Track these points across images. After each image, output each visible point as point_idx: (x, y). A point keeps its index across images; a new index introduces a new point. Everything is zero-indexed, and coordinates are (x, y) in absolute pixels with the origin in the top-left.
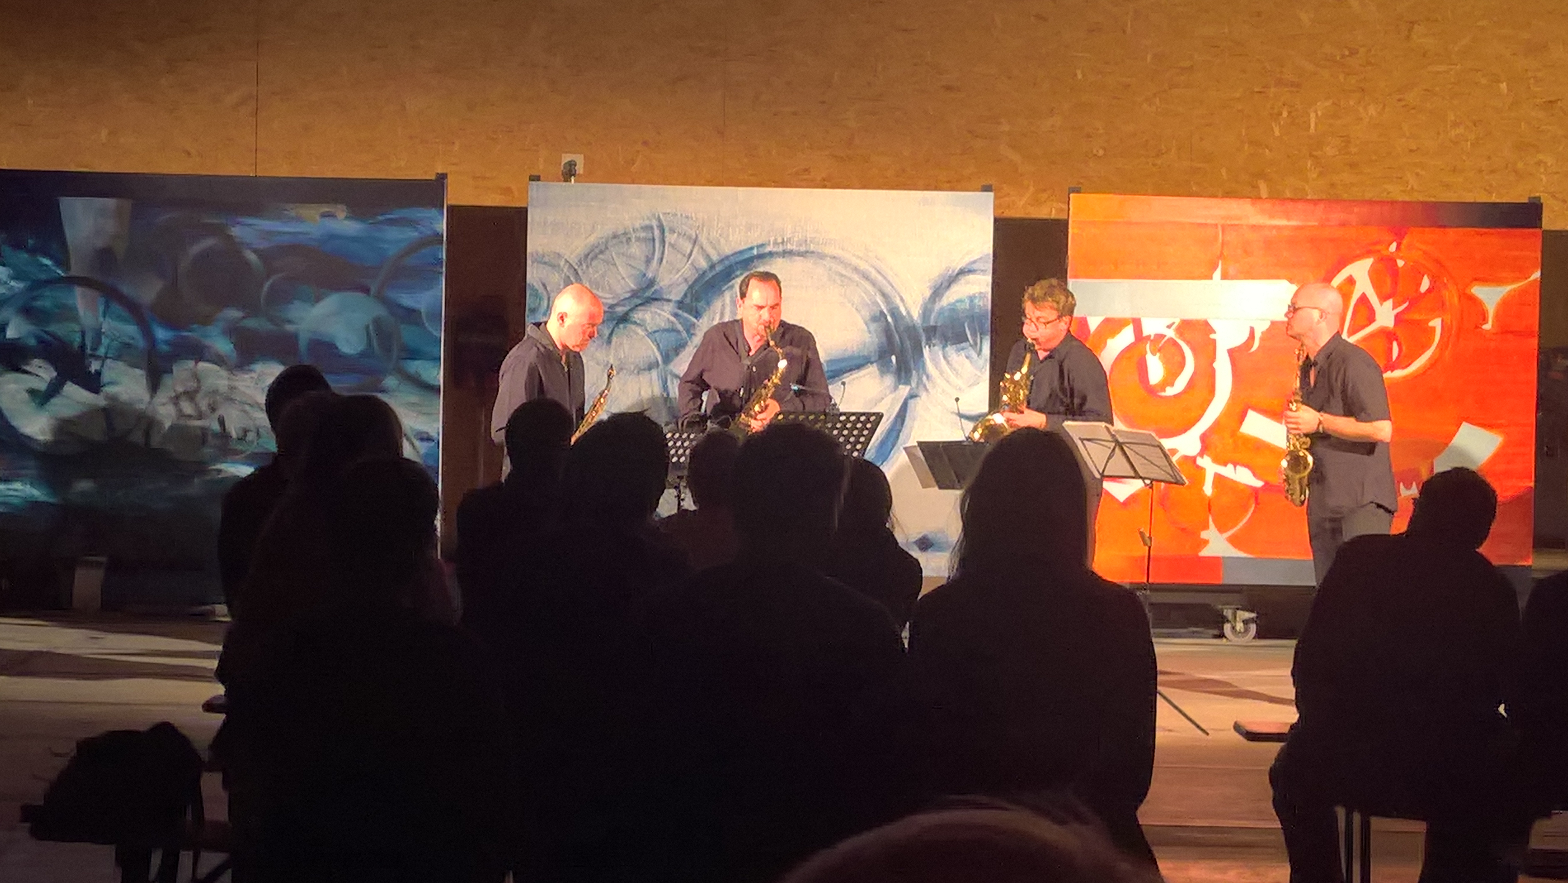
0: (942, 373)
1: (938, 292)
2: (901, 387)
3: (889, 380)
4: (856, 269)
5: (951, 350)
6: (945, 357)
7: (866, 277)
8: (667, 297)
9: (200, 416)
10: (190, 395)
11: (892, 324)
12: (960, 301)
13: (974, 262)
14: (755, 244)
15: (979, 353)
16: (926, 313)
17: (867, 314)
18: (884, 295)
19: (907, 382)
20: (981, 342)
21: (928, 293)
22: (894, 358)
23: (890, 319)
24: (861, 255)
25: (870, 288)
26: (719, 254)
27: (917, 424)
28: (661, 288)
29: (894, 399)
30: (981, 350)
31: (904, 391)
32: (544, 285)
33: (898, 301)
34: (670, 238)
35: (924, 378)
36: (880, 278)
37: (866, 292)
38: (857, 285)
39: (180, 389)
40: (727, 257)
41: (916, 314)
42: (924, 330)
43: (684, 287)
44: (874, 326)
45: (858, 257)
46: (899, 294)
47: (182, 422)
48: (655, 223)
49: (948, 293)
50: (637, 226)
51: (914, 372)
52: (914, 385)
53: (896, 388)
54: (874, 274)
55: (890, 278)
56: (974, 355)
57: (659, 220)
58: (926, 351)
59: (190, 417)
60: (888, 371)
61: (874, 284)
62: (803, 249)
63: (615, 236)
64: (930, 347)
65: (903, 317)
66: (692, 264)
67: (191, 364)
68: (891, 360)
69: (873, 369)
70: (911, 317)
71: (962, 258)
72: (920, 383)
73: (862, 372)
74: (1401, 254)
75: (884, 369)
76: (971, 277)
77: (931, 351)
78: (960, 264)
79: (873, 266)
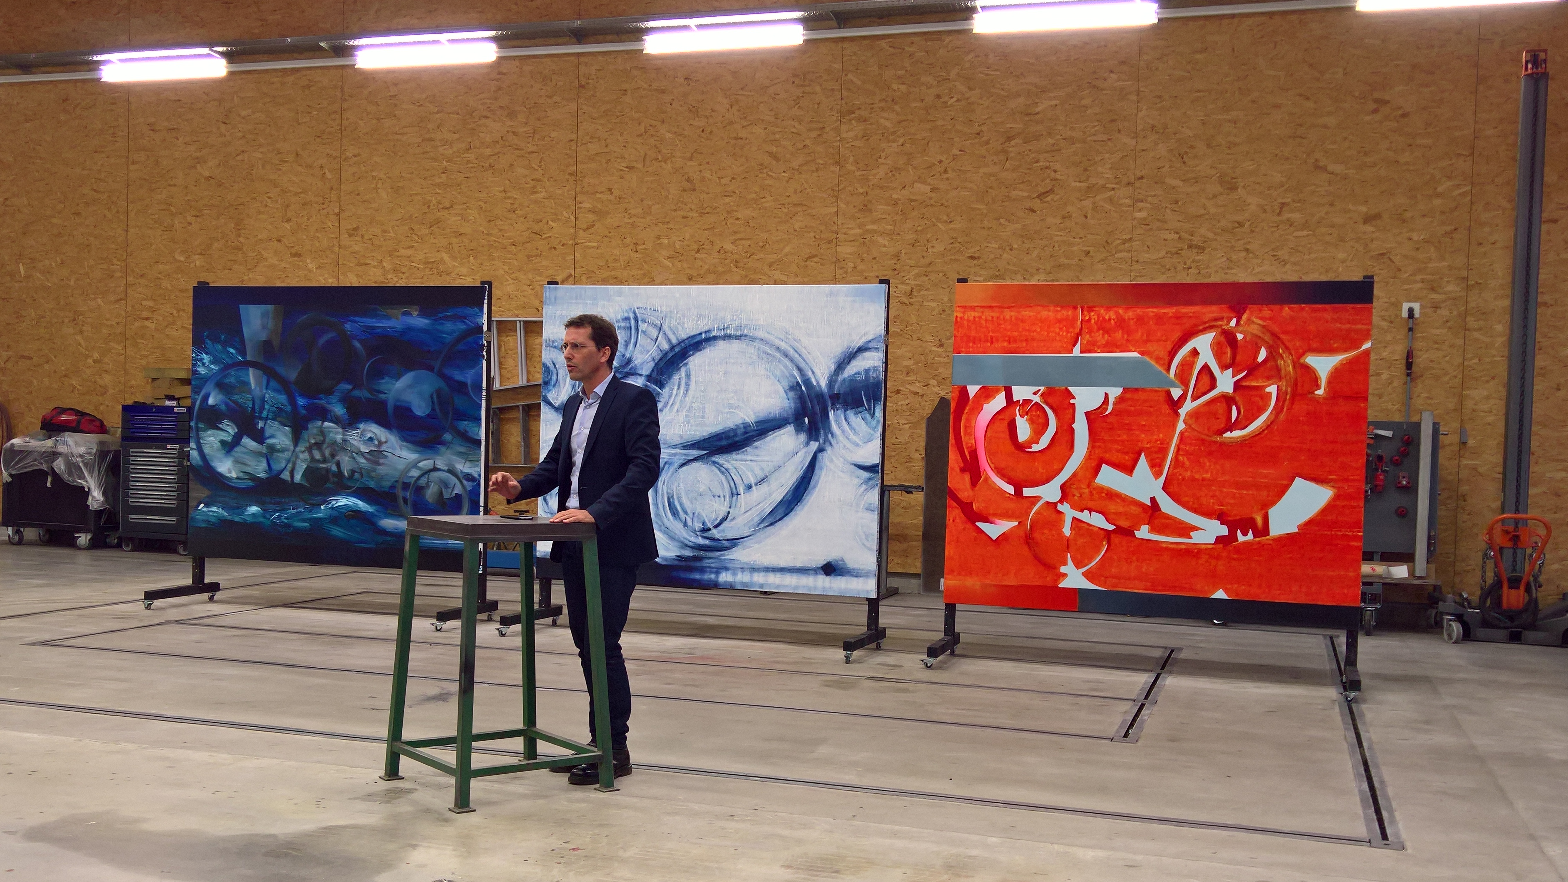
0: (843, 431)
1: (841, 366)
2: (812, 442)
3: (803, 437)
4: (778, 349)
5: (850, 413)
6: (846, 419)
7: (786, 355)
8: (640, 372)
9: (325, 461)
10: (318, 445)
11: (806, 392)
12: (858, 374)
13: (870, 341)
14: (703, 330)
15: (873, 416)
16: (831, 383)
17: (786, 384)
18: (800, 370)
19: (817, 440)
20: (874, 407)
21: (833, 367)
22: (806, 420)
23: (803, 388)
24: (783, 337)
25: (789, 364)
26: (677, 339)
27: (824, 472)
28: (636, 365)
29: (806, 453)
30: (874, 413)
31: (814, 445)
33: (810, 374)
34: (643, 326)
35: (830, 436)
36: (797, 356)
37: (786, 367)
38: (779, 362)
39: (313, 441)
40: (683, 341)
41: (823, 384)
42: (830, 397)
43: (652, 364)
44: (791, 394)
45: (781, 340)
46: (810, 367)
47: (313, 465)
48: (631, 315)
49: (849, 367)
50: (619, 317)
51: (822, 432)
52: (821, 441)
53: (807, 444)
54: (791, 352)
55: (805, 356)
56: (868, 417)
57: (635, 313)
58: (831, 414)
59: (318, 461)
60: (802, 430)
61: (792, 360)
62: (738, 333)
64: (834, 411)
65: (814, 387)
66: (658, 346)
67: (320, 423)
68: (804, 421)
69: (790, 429)
70: (820, 386)
71: (860, 338)
72: (826, 440)
73: (782, 431)
74: (1241, 328)
75: (799, 429)
76: (867, 354)
77: (835, 414)
78: (858, 344)
79: (791, 346)
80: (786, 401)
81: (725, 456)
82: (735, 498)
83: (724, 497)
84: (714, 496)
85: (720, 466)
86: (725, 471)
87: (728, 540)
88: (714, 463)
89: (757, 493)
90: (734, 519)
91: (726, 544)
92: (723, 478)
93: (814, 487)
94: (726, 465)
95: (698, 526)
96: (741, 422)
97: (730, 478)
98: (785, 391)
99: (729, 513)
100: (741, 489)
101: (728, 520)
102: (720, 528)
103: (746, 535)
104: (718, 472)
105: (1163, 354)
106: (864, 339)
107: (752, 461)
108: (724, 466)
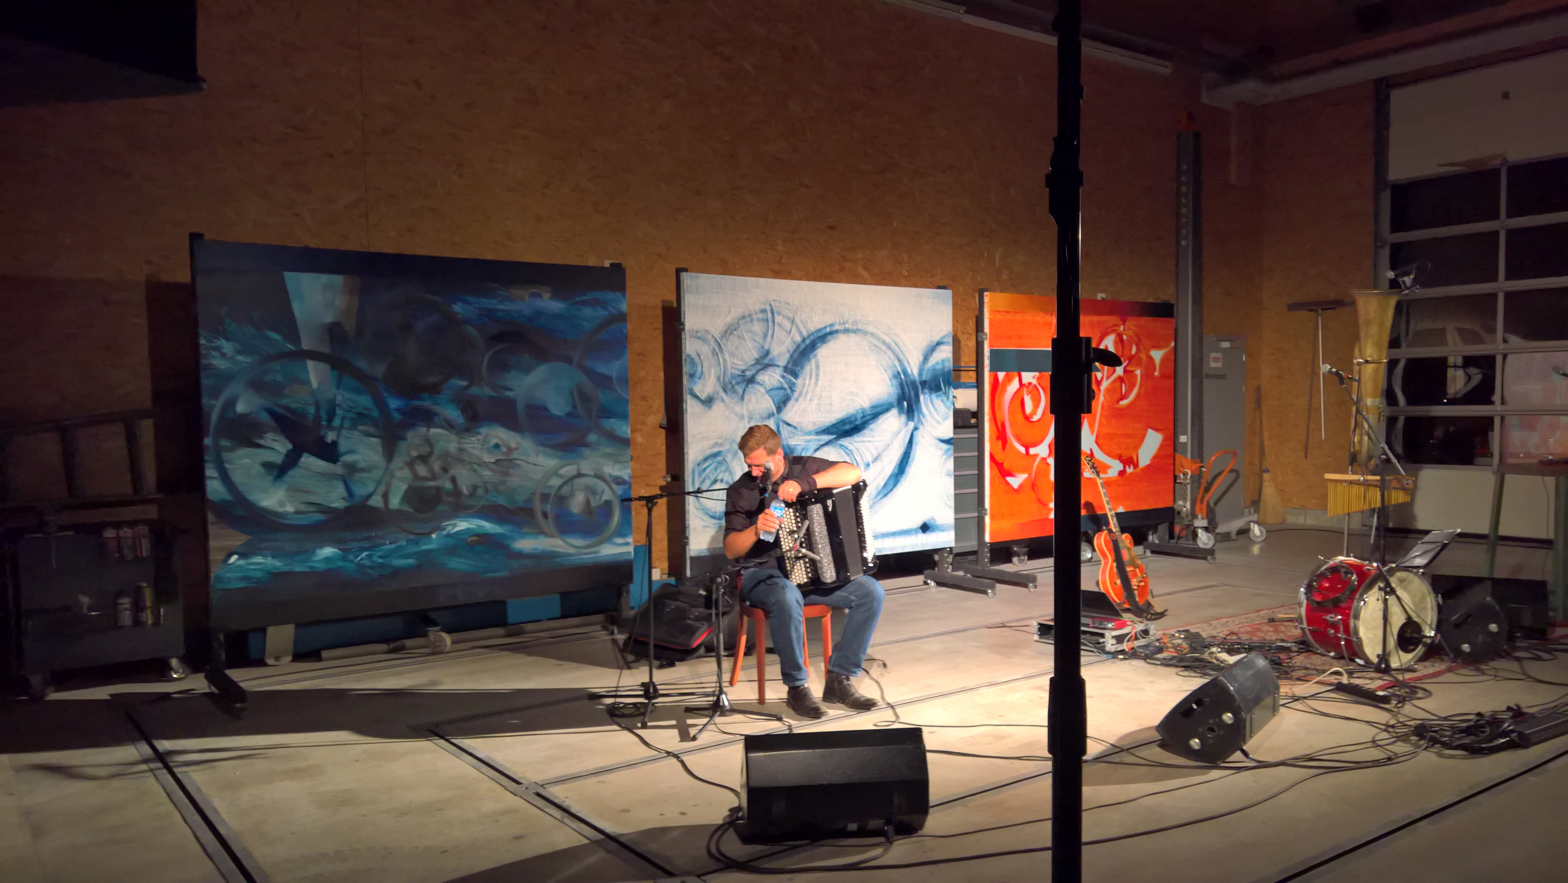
0: (930, 412)
1: (926, 358)
2: (910, 422)
3: (904, 418)
4: (883, 342)
5: (934, 396)
6: (931, 402)
8: (777, 363)
9: (433, 477)
10: (424, 459)
11: (904, 380)
12: (938, 362)
13: (944, 337)
14: (828, 324)
15: (947, 398)
16: (921, 371)
17: (890, 373)
18: (899, 359)
19: (913, 420)
20: (947, 391)
21: (921, 358)
22: (905, 403)
23: (902, 376)
24: (886, 332)
25: (891, 356)
26: (807, 331)
28: (774, 357)
29: (906, 431)
30: (948, 396)
31: (911, 425)
32: (699, 356)
33: (906, 364)
34: (778, 319)
35: (921, 416)
36: (897, 349)
37: (890, 358)
38: (885, 353)
39: (415, 454)
40: (812, 334)
41: (915, 372)
42: (920, 383)
43: (788, 356)
44: (895, 382)
46: (906, 359)
47: (419, 484)
48: (768, 308)
49: (931, 358)
50: (757, 309)
51: (916, 413)
52: (916, 420)
53: (907, 424)
54: (894, 346)
55: (900, 347)
56: (945, 399)
57: (771, 306)
58: (922, 398)
59: (425, 478)
60: (903, 412)
61: (893, 352)
62: (855, 328)
63: (744, 317)
64: (923, 395)
65: (909, 374)
66: (792, 339)
67: (423, 430)
69: (894, 412)
70: (913, 374)
71: (938, 334)
72: (919, 420)
73: (889, 414)
74: (1125, 331)
75: (901, 411)
76: (943, 347)
77: (924, 398)
78: (937, 338)
79: (893, 340)
80: (891, 388)
81: (848, 439)
85: (846, 448)
86: (849, 453)
88: (842, 446)
89: (874, 470)
96: (860, 407)
98: (891, 379)
106: (940, 335)
107: (868, 441)
108: (849, 448)
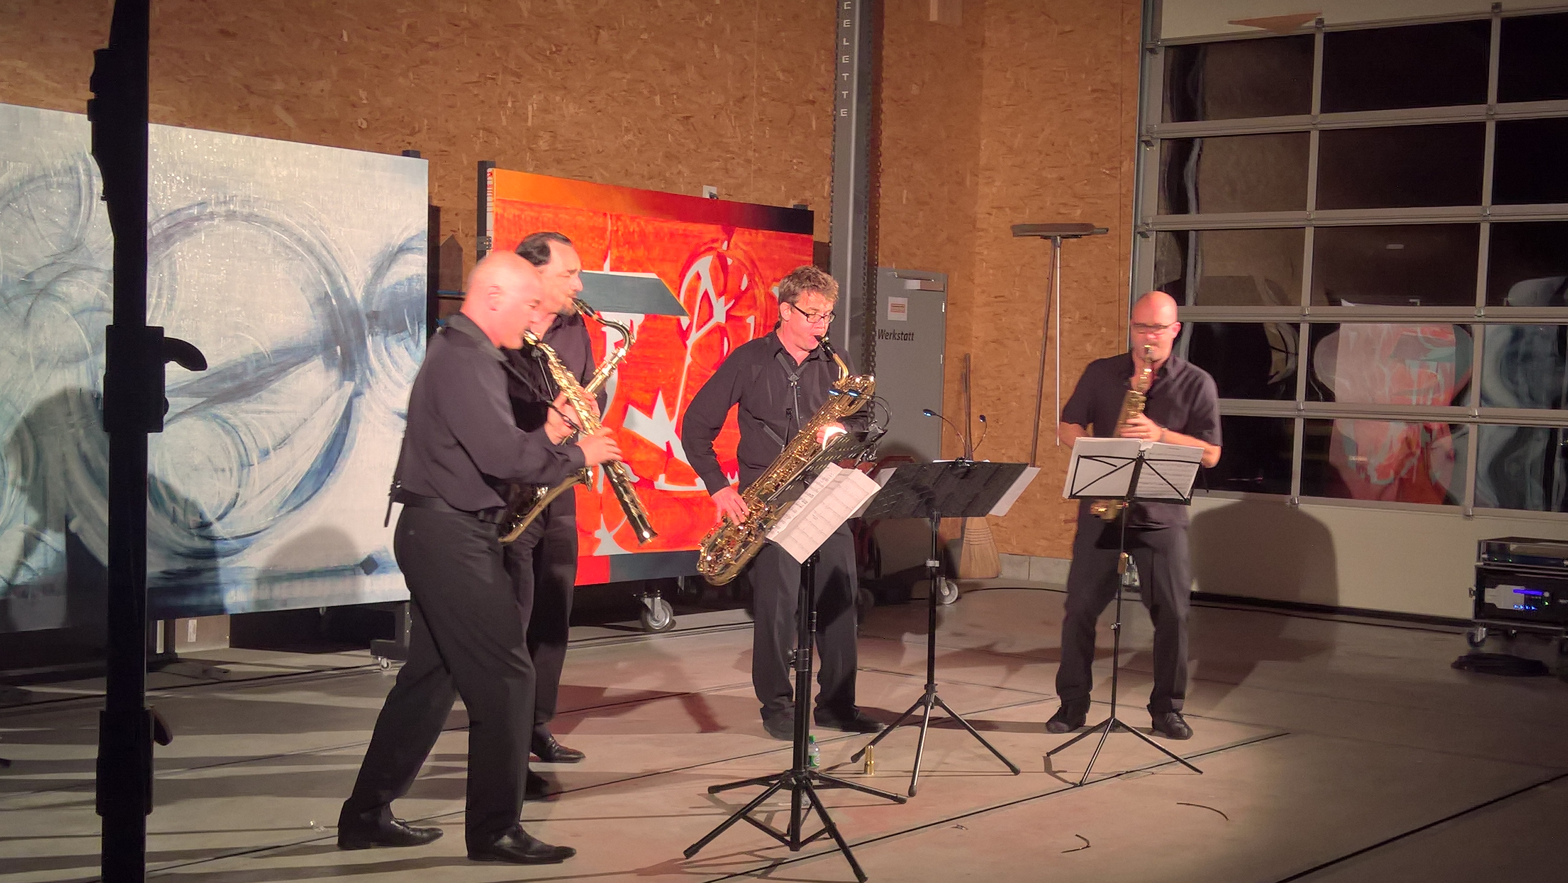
0: (383, 366)
1: (379, 271)
2: (346, 383)
3: (335, 375)
4: (300, 240)
5: (391, 339)
6: (386, 348)
7: (311, 251)
8: (93, 265)
11: (337, 307)
12: (399, 283)
13: (412, 239)
14: (195, 202)
15: (417, 344)
16: (368, 295)
17: (311, 295)
18: (329, 273)
19: (352, 379)
20: (419, 332)
21: (370, 273)
22: (338, 348)
23: (334, 303)
24: (305, 222)
25: (315, 265)
27: (361, 426)
28: (89, 253)
29: (339, 397)
30: (419, 341)
31: (349, 387)
33: (342, 281)
35: (368, 372)
36: (325, 253)
37: (311, 269)
38: (302, 260)
41: (359, 295)
42: (368, 316)
44: (319, 310)
45: (303, 226)
46: (342, 272)
49: (389, 274)
50: (59, 167)
51: (358, 366)
52: (358, 381)
53: (340, 386)
54: (318, 247)
55: (334, 254)
56: (413, 346)
58: (369, 341)
60: (334, 365)
62: (246, 211)
64: (372, 335)
65: (346, 301)
68: (336, 351)
69: (318, 362)
70: (355, 300)
71: (402, 233)
72: (364, 381)
73: (308, 366)
74: (730, 252)
75: (330, 362)
76: (410, 257)
77: (373, 341)
78: (399, 241)
79: (316, 237)
80: (312, 321)
81: (230, 405)
82: (245, 471)
83: (231, 470)
84: (216, 470)
85: (224, 422)
86: (231, 430)
87: (237, 537)
88: (216, 417)
89: (277, 461)
90: (245, 503)
91: (235, 544)
92: (228, 440)
93: (351, 449)
94: (233, 420)
95: (193, 520)
96: (252, 352)
97: (239, 441)
98: (311, 306)
99: (237, 495)
100: (254, 457)
101: (236, 506)
102: (226, 520)
103: (262, 527)
104: (221, 431)
105: (675, 276)
106: (406, 235)
107: (268, 412)
108: (230, 421)
